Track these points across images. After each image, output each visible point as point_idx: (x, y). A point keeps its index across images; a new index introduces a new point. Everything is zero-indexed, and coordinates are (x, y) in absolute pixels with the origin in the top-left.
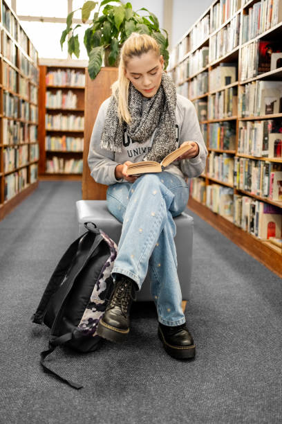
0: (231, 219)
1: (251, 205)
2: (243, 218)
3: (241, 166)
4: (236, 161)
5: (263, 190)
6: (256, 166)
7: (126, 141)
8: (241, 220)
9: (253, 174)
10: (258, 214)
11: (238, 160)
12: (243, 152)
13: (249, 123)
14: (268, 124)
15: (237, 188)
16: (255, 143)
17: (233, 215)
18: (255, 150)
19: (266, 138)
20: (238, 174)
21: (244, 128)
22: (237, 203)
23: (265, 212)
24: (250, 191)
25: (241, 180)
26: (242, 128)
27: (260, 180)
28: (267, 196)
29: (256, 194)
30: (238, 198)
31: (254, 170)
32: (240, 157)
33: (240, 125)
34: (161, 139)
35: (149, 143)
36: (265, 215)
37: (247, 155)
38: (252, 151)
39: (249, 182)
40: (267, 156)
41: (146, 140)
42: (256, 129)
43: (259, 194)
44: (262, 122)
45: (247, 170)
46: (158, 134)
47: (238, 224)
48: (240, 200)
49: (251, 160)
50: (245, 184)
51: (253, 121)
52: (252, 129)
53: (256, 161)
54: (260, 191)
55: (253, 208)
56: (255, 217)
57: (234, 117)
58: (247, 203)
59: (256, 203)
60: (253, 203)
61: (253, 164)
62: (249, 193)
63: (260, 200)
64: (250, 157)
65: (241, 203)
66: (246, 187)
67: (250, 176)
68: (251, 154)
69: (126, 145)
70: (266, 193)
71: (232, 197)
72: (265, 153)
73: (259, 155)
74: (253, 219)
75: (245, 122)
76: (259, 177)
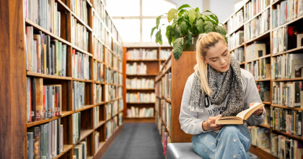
0: (268, 151)
1: (286, 142)
2: (279, 150)
3: (276, 113)
4: (272, 110)
5: (297, 131)
6: (288, 114)
7: (207, 104)
8: (278, 152)
9: (287, 119)
10: (293, 149)
11: (273, 109)
12: (277, 103)
13: (281, 84)
14: (299, 84)
15: (274, 129)
16: (288, 98)
17: (270, 147)
18: (288, 102)
19: (298, 94)
20: (274, 119)
21: (277, 86)
22: (273, 140)
23: (299, 147)
24: (285, 131)
25: (276, 124)
26: (275, 87)
27: (293, 124)
28: (300, 136)
29: (290, 134)
30: (273, 136)
31: (288, 117)
32: (275, 107)
33: (274, 84)
35: (224, 105)
36: (299, 150)
37: (281, 105)
38: (286, 103)
39: (283, 124)
40: (299, 107)
41: (222, 103)
42: (288, 88)
43: (293, 134)
44: (294, 83)
45: (281, 116)
47: (275, 154)
48: (276, 137)
49: (284, 109)
50: (280, 127)
51: (285, 82)
52: (284, 87)
53: (290, 110)
54: (294, 132)
55: (288, 144)
56: (290, 150)
57: (267, 79)
58: (283, 141)
59: (291, 140)
60: (288, 140)
61: (287, 112)
62: (283, 133)
63: (294, 139)
64: (284, 107)
65: (277, 140)
66: (281, 129)
67: (285, 121)
68: (285, 105)
69: (207, 106)
70: (300, 134)
71: (268, 135)
72: (298, 104)
73: (292, 106)
74: (289, 152)
75: (278, 82)
76: (292, 122)
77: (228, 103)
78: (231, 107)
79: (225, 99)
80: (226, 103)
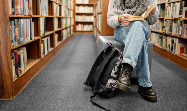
0: (161, 47)
1: (172, 40)
2: (167, 46)
3: (167, 23)
4: (164, 21)
5: (178, 33)
6: (174, 23)
7: (124, 8)
8: (166, 47)
9: (173, 26)
10: (175, 44)
11: (166, 21)
12: (168, 17)
13: (172, 4)
14: (182, 3)
15: (165, 33)
16: (175, 12)
17: (162, 45)
18: (175, 15)
19: (181, 10)
20: (165, 27)
21: (169, 6)
22: (164, 40)
23: (179, 42)
24: (172, 34)
25: (167, 30)
26: (168, 7)
27: (177, 29)
28: (181, 35)
29: (175, 35)
30: (164, 38)
31: (174, 25)
32: (166, 19)
33: (167, 5)
34: (141, 7)
35: (134, 9)
36: (179, 44)
37: (171, 18)
38: (174, 16)
39: (171, 30)
40: (181, 17)
41: (133, 8)
42: (176, 6)
43: (176, 35)
44: (180, 2)
45: (170, 25)
46: (139, 4)
47: (165, 48)
48: (166, 38)
49: (172, 20)
50: (169, 31)
51: (174, 3)
52: (173, 6)
53: (175, 20)
54: (177, 33)
55: (173, 41)
56: (174, 45)
57: (163, 2)
58: (170, 40)
59: (175, 39)
60: (173, 39)
61: (173, 22)
62: (171, 35)
63: (176, 38)
64: (172, 19)
65: (166, 40)
66: (169, 32)
67: (172, 27)
68: (173, 17)
69: (124, 10)
70: (180, 34)
71: (161, 38)
72: (181, 16)
73: (177, 17)
74: (173, 46)
75: (170, 4)
76: (176, 28)
77: (137, 8)
78: (139, 10)
79: (135, 6)
80: (135, 8)
